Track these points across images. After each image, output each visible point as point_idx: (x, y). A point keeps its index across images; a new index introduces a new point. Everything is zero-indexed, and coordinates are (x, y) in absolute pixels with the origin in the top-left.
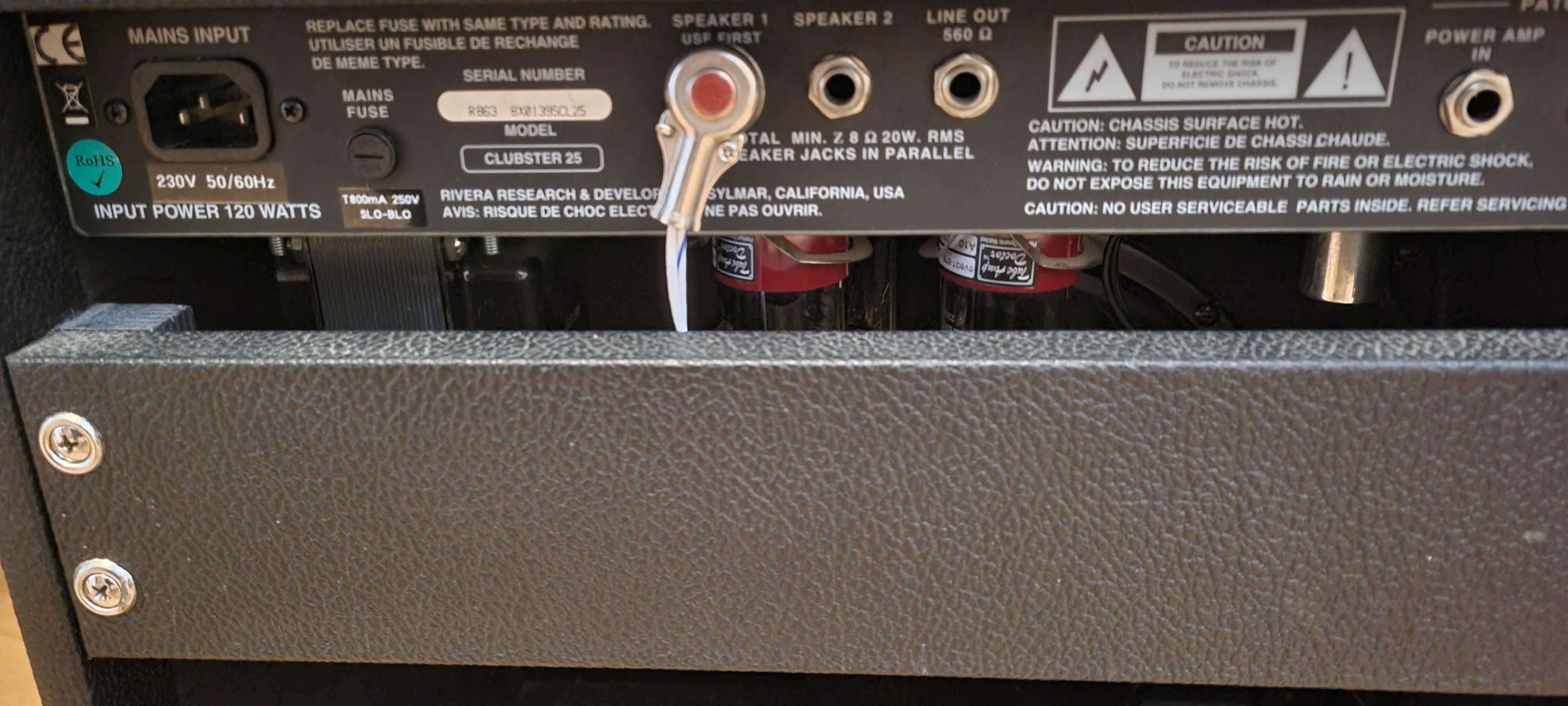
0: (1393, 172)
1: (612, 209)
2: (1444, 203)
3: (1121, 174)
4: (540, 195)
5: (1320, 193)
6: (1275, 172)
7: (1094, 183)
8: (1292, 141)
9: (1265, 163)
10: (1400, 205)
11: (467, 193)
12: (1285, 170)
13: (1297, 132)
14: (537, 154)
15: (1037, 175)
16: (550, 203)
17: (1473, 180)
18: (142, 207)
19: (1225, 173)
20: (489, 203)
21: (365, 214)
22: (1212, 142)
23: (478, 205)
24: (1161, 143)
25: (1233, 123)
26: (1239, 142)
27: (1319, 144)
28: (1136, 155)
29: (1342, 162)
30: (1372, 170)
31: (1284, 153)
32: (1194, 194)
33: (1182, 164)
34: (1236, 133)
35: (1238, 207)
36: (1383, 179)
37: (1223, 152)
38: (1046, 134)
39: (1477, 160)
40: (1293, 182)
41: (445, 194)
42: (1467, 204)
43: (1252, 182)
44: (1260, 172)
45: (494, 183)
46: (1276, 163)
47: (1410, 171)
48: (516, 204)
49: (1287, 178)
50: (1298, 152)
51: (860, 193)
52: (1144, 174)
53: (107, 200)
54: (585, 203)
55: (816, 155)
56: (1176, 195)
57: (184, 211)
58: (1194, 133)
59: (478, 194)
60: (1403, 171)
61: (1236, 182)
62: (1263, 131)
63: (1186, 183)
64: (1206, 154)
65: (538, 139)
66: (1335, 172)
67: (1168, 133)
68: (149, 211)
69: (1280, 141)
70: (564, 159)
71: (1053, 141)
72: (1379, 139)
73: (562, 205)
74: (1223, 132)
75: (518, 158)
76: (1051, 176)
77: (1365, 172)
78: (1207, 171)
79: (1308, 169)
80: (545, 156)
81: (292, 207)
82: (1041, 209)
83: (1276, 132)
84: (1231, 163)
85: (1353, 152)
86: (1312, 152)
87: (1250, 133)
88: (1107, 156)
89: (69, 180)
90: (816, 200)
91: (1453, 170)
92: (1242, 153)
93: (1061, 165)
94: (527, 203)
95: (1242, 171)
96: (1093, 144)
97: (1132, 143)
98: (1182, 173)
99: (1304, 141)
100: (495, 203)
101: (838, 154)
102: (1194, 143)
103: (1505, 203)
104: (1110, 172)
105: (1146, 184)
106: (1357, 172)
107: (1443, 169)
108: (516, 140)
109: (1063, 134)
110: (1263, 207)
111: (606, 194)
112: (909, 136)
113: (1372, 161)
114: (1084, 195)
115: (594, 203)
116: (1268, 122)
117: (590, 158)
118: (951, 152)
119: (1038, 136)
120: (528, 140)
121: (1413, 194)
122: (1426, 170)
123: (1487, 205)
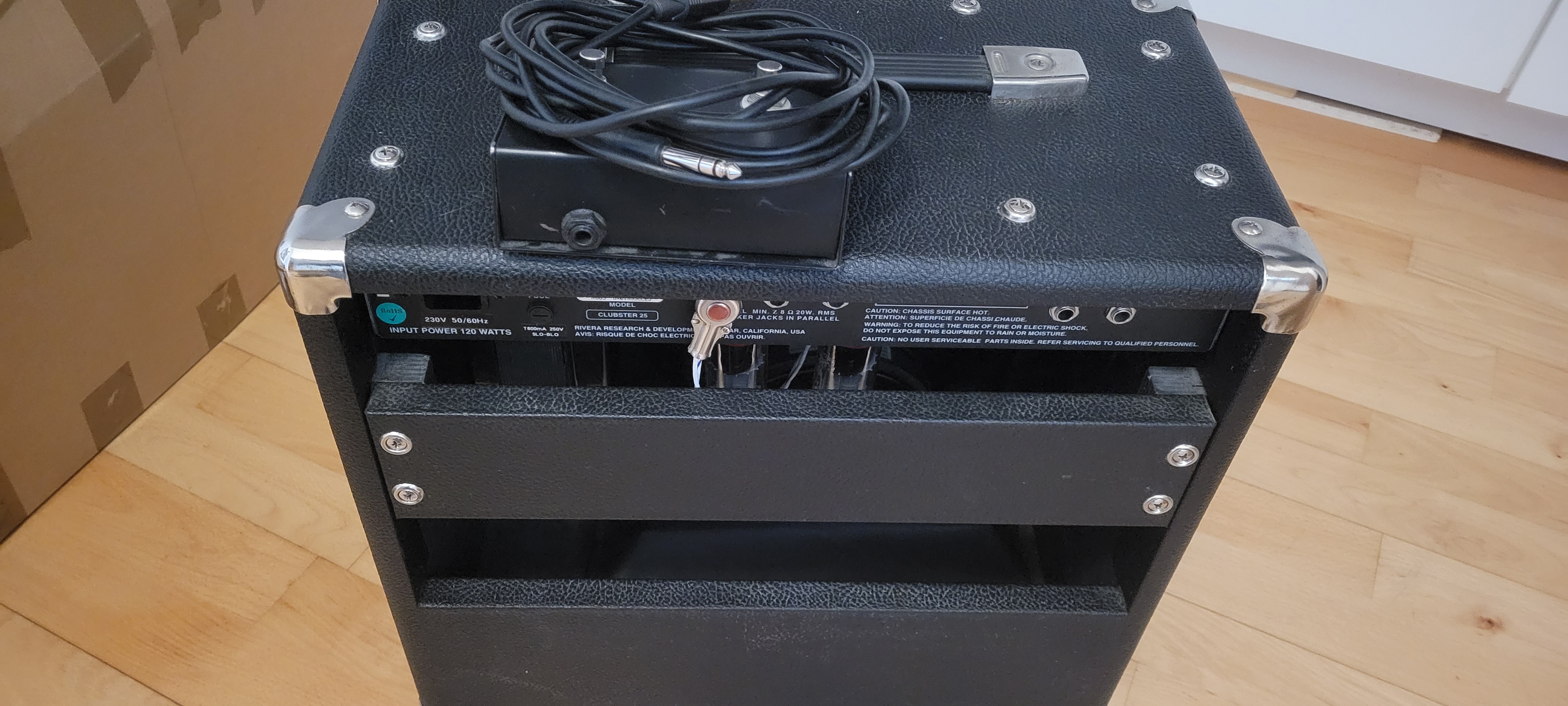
0: (1027, 331)
1: (662, 335)
2: (1049, 342)
3: (907, 328)
4: (626, 328)
5: (995, 337)
6: (977, 329)
7: (894, 331)
8: (984, 319)
9: (972, 326)
10: (1030, 342)
11: (588, 328)
12: (980, 329)
13: (987, 316)
14: (625, 314)
15: (867, 327)
16: (631, 332)
17: (1062, 334)
18: (416, 329)
19: (954, 329)
20: (599, 331)
21: (535, 334)
22: (949, 318)
23: (594, 332)
24: (926, 318)
25: (958, 312)
26: (961, 318)
27: (996, 320)
28: (914, 322)
29: (1006, 327)
30: (1019, 330)
31: (981, 323)
32: (940, 336)
33: (935, 325)
34: (960, 315)
35: (959, 341)
36: (1024, 333)
37: (954, 322)
38: (873, 313)
39: (1063, 328)
40: (984, 333)
41: (576, 327)
42: (1059, 342)
43: (965, 332)
44: (970, 329)
45: (602, 324)
46: (976, 326)
47: (1035, 331)
48: (613, 332)
49: (981, 331)
50: (987, 323)
51: (784, 331)
52: (917, 328)
53: (395, 326)
54: (648, 332)
55: (764, 317)
56: (931, 336)
57: (439, 331)
58: (941, 315)
59: (594, 328)
60: (1032, 331)
61: (960, 332)
62: (971, 315)
63: (937, 332)
64: (946, 322)
65: (626, 308)
66: (1003, 330)
67: (930, 315)
68: (420, 331)
69: (979, 319)
70: (639, 316)
71: (876, 316)
72: (1022, 320)
73: (636, 333)
74: (954, 315)
75: (615, 315)
76: (875, 328)
77: (1016, 330)
78: (946, 328)
79: (990, 329)
80: (629, 315)
81: (496, 330)
82: (869, 339)
83: (978, 316)
84: (958, 326)
85: (1011, 323)
86: (993, 323)
87: (966, 316)
88: (901, 322)
89: (376, 318)
90: (762, 333)
91: (1053, 331)
92: (962, 323)
93: (879, 324)
94: (619, 331)
95: (961, 328)
96: (895, 317)
97: (912, 318)
98: (935, 328)
99: (990, 319)
100: (603, 331)
101: (774, 318)
102: (940, 318)
103: (1075, 342)
104: (902, 327)
105: (919, 331)
106: (1012, 330)
107: (1049, 330)
108: (616, 308)
109: (881, 313)
110: (970, 341)
111: (659, 329)
112: (809, 312)
113: (1020, 327)
114: (890, 335)
115: (653, 333)
116: (974, 312)
117: (651, 316)
118: (828, 318)
119: (869, 314)
120: (621, 308)
121: (1035, 338)
122: (1042, 330)
123: (1067, 342)
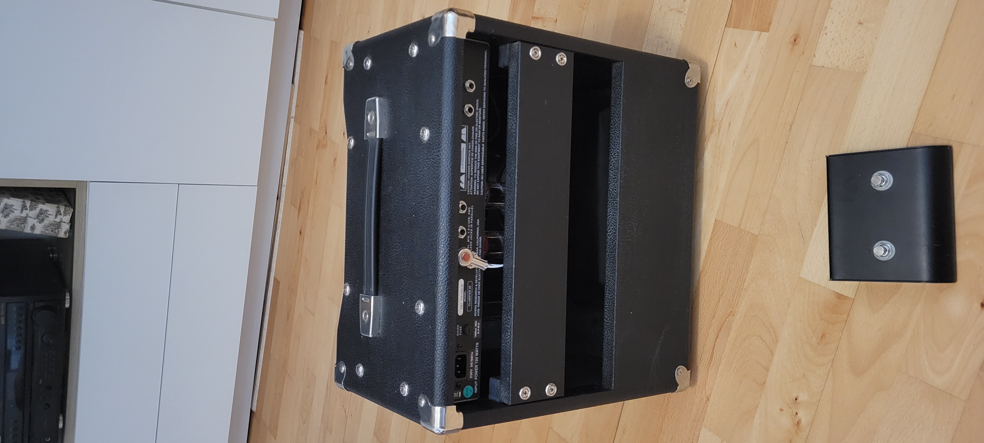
0: (479, 124)
1: (479, 280)
2: (484, 115)
3: (477, 176)
4: (476, 295)
5: (481, 138)
6: (478, 147)
7: (478, 182)
8: (473, 144)
9: (476, 149)
10: (484, 122)
11: (475, 311)
12: (477, 145)
13: (471, 143)
14: (469, 295)
15: (476, 192)
16: (477, 293)
17: (480, 109)
18: (475, 382)
19: (477, 156)
20: (477, 306)
21: (478, 333)
22: (472, 159)
23: (477, 308)
24: (472, 169)
25: (469, 155)
27: (473, 139)
28: (474, 173)
29: (476, 134)
30: (478, 128)
31: (475, 145)
32: (480, 162)
34: (471, 154)
35: (483, 153)
36: (480, 126)
37: (474, 157)
38: (470, 191)
39: (477, 109)
40: (479, 143)
41: (475, 315)
42: (484, 110)
43: (479, 151)
44: (477, 149)
45: (474, 305)
46: (476, 147)
47: (478, 121)
48: (477, 300)
49: (479, 144)
50: (475, 142)
51: (478, 228)
52: (477, 172)
53: (474, 390)
54: (478, 285)
55: (471, 237)
56: (481, 166)
57: (476, 372)
59: (475, 308)
60: (478, 123)
61: (479, 153)
62: (471, 149)
64: (474, 160)
65: (466, 295)
66: (478, 135)
67: (471, 167)
68: (476, 381)
69: (473, 146)
70: (470, 289)
71: (471, 190)
72: (473, 127)
73: (478, 290)
74: (471, 157)
75: (470, 299)
76: (477, 190)
77: (478, 130)
78: (477, 160)
79: (477, 140)
80: (470, 293)
81: (476, 349)
82: (482, 192)
83: (471, 147)
85: (475, 132)
86: (475, 140)
87: (471, 152)
88: (474, 179)
89: (470, 398)
90: (479, 237)
91: (479, 113)
92: (474, 153)
93: (475, 188)
94: (477, 298)
95: (477, 153)
96: (472, 182)
97: (472, 174)
98: (477, 165)
99: (473, 141)
100: (477, 304)
101: (471, 233)
102: (472, 162)
103: (484, 103)
104: (476, 178)
105: (478, 171)
106: (478, 131)
107: (478, 116)
108: (466, 299)
109: (470, 188)
110: (483, 149)
111: (476, 281)
112: (469, 218)
113: (476, 128)
114: (480, 183)
115: (478, 283)
116: (469, 149)
117: (470, 284)
118: (472, 210)
119: (470, 193)
120: (466, 297)
121: (482, 120)
122: (478, 118)
123: (484, 107)
